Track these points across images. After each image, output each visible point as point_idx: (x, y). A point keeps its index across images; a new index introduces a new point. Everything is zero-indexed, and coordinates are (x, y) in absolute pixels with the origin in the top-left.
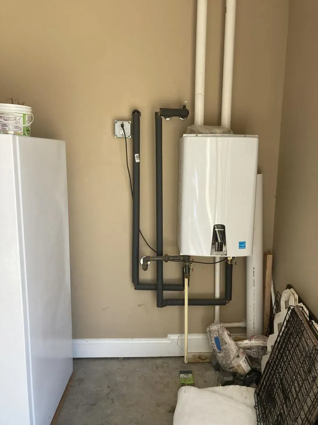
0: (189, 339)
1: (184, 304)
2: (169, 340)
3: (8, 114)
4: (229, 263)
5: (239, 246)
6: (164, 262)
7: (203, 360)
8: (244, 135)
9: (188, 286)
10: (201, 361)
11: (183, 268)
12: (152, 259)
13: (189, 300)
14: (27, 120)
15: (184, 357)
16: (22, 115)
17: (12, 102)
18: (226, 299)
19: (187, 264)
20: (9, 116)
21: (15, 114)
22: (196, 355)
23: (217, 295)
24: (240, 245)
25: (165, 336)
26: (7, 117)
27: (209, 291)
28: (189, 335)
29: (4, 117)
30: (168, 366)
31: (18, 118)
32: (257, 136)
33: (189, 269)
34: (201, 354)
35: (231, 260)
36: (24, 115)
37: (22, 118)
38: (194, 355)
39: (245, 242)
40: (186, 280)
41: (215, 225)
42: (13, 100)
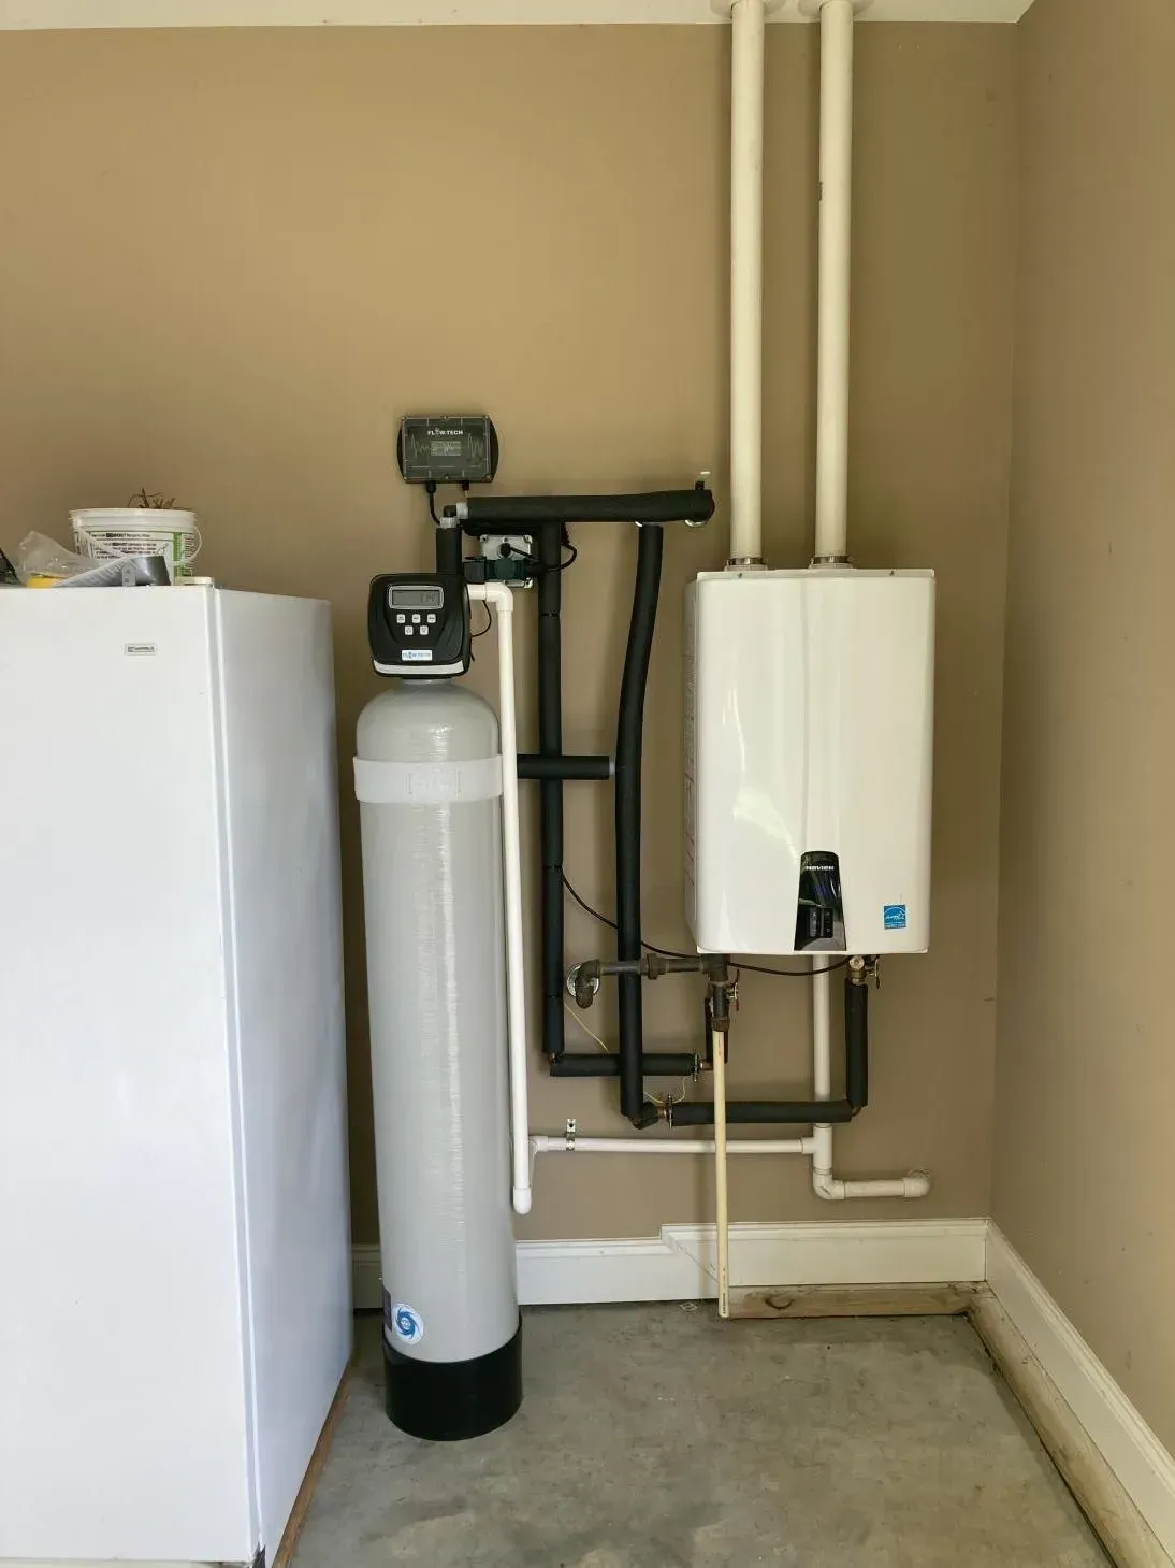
0: (733, 1240)
1: (711, 1120)
2: (664, 1244)
3: (134, 536)
4: (856, 981)
5: (886, 921)
6: (644, 978)
7: (780, 1308)
8: (890, 571)
9: (726, 1061)
10: (773, 1313)
11: (707, 1001)
12: (607, 969)
13: (729, 1105)
14: (183, 548)
15: (716, 1301)
16: (171, 537)
17: (146, 502)
18: (850, 1102)
19: (721, 984)
20: (136, 542)
21: (153, 536)
22: (758, 1293)
23: (822, 1088)
24: (888, 917)
25: (651, 1230)
26: (131, 544)
27: (793, 1072)
28: (730, 1227)
29: (124, 544)
30: (664, 1332)
31: (159, 545)
32: (932, 572)
33: (727, 1002)
34: (773, 1291)
35: (864, 972)
36: (177, 535)
37: (171, 544)
38: (749, 1295)
39: (903, 907)
40: (718, 1037)
41: (806, 854)
42: (148, 498)
